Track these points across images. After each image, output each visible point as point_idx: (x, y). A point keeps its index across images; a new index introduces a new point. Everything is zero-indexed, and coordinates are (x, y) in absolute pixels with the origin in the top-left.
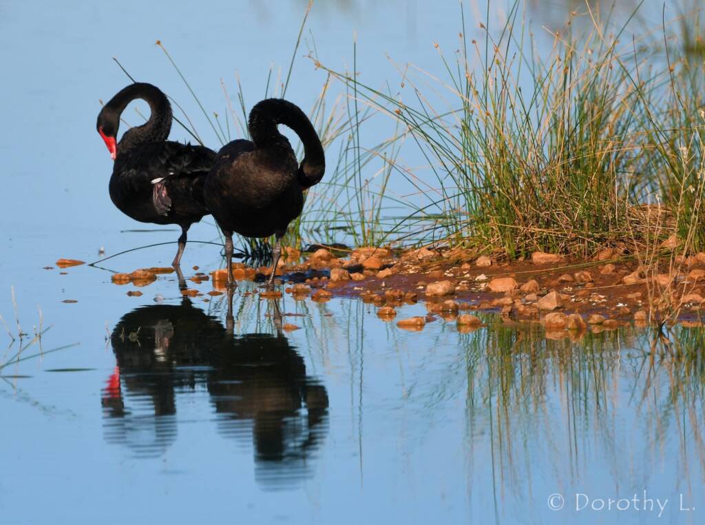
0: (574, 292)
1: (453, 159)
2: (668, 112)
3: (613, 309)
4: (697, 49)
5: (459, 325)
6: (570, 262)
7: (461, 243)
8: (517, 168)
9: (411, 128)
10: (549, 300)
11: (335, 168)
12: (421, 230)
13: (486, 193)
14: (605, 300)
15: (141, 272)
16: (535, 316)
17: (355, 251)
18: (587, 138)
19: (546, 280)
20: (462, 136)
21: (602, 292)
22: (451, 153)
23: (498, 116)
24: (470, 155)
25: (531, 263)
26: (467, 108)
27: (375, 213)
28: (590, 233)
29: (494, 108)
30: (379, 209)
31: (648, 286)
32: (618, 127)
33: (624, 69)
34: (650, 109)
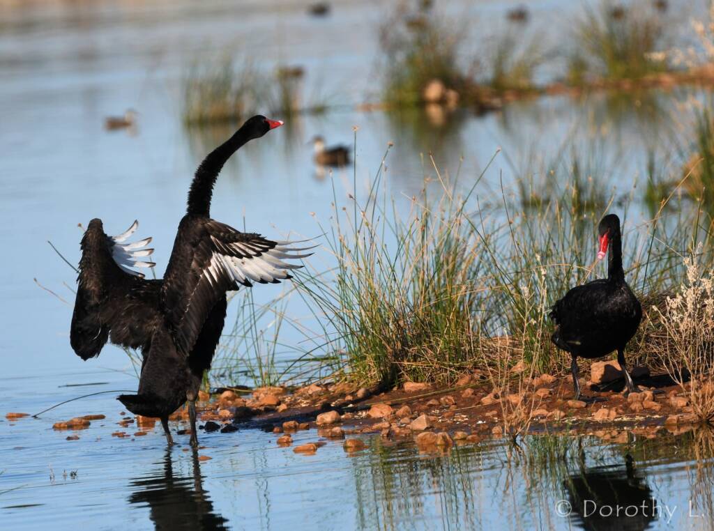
0: (441, 414)
1: (333, 309)
2: (510, 258)
3: (474, 426)
4: (532, 202)
5: (346, 448)
6: (436, 389)
7: (343, 378)
8: (387, 313)
9: (296, 285)
10: (420, 422)
11: (235, 323)
12: (310, 369)
13: (362, 335)
14: (467, 419)
15: (77, 420)
16: (409, 436)
17: (256, 391)
18: (444, 284)
19: (417, 404)
20: (338, 288)
21: (464, 412)
22: (331, 303)
23: (368, 270)
24: (346, 305)
25: (404, 392)
26: (342, 266)
27: (271, 357)
28: (451, 363)
29: (365, 262)
30: (273, 354)
31: (502, 405)
32: (469, 273)
33: (472, 224)
34: (496, 256)
